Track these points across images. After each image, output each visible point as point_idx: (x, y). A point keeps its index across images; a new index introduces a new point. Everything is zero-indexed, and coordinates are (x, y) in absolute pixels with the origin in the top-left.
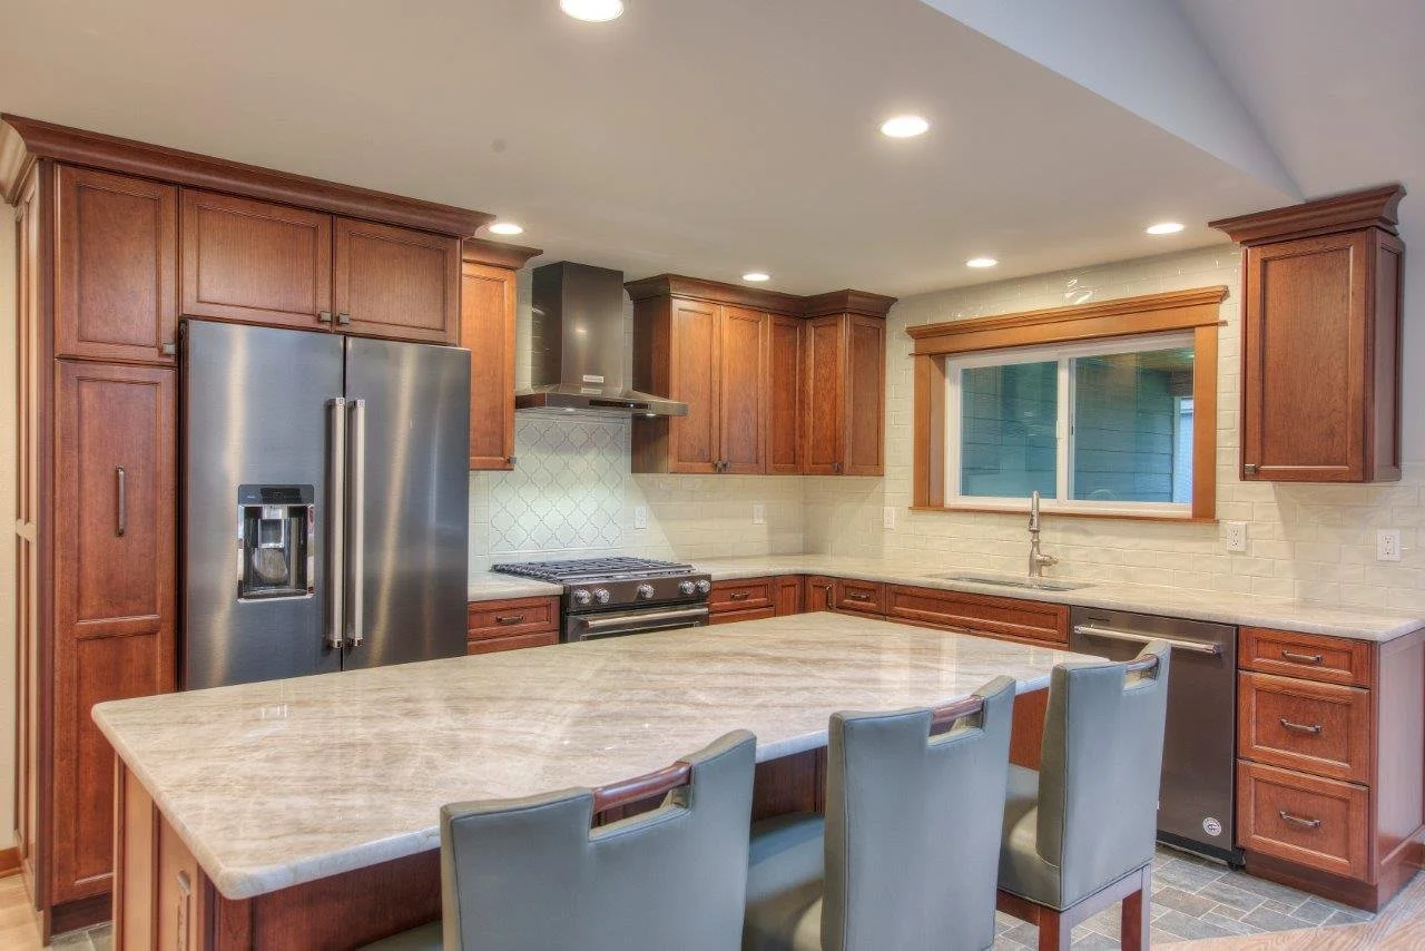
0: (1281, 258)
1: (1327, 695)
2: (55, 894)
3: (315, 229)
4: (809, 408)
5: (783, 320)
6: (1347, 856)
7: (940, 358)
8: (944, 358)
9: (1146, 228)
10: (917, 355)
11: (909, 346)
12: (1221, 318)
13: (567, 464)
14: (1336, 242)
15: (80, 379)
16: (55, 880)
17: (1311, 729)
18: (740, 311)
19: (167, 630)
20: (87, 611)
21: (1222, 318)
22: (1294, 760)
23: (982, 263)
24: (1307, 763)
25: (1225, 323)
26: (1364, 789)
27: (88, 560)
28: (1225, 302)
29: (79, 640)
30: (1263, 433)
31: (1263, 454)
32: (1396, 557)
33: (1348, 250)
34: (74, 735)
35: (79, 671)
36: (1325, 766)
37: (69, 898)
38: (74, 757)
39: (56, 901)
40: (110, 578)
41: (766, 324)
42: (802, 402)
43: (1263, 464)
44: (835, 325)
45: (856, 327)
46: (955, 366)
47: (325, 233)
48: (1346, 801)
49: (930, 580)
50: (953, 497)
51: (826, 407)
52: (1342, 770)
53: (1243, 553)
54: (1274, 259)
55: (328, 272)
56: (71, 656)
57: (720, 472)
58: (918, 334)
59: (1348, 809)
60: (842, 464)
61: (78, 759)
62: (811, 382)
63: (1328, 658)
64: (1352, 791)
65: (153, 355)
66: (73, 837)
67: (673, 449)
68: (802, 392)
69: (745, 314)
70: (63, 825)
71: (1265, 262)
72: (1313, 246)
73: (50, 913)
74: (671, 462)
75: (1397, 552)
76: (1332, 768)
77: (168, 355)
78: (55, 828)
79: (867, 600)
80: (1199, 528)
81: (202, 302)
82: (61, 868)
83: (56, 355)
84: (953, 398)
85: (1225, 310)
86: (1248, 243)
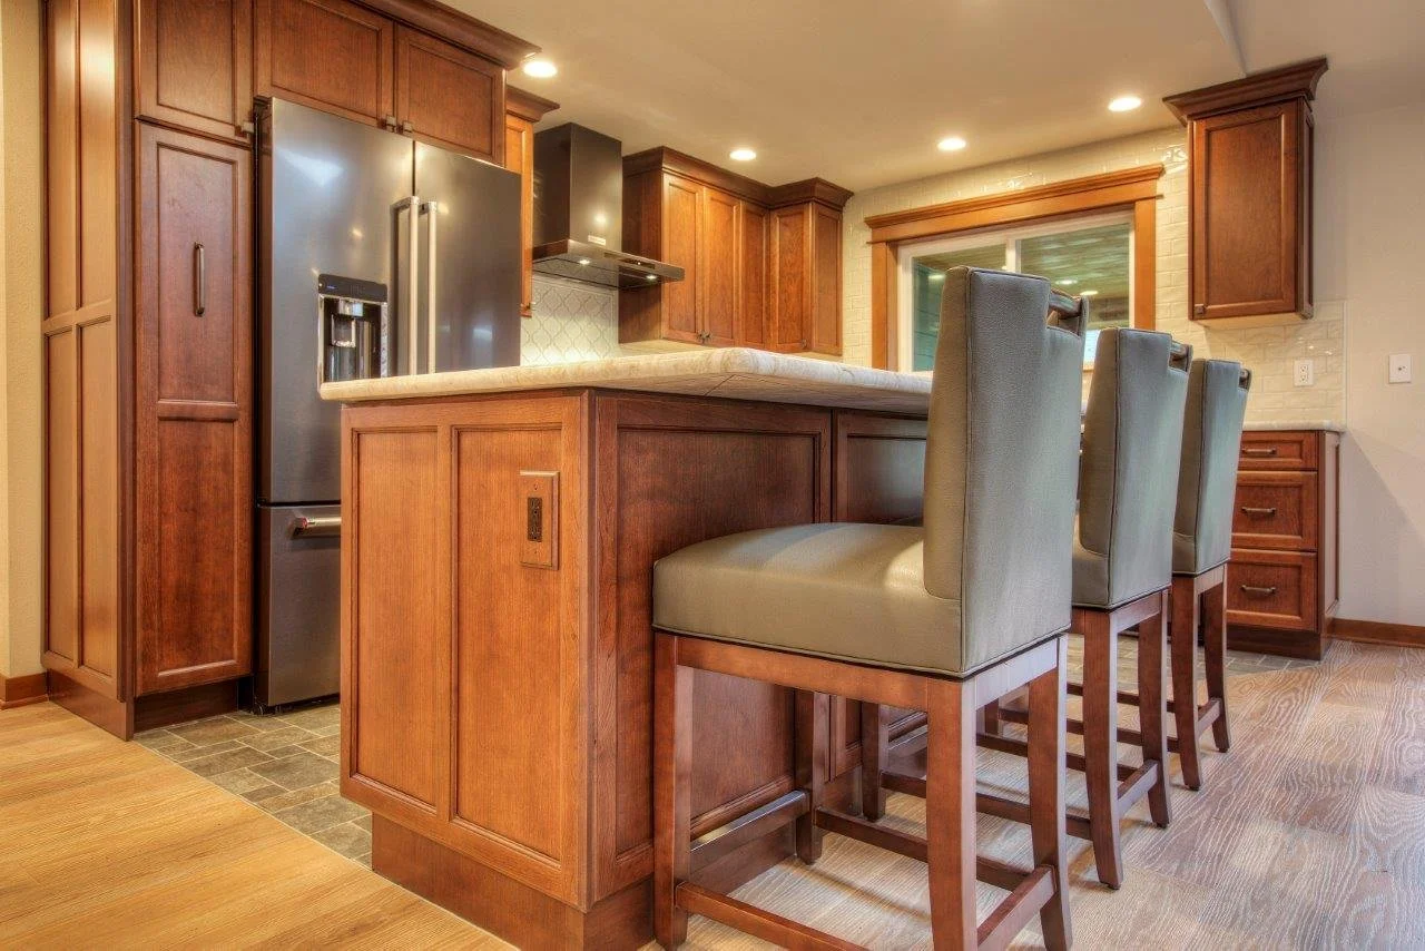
0: (1223, 128)
1: (1281, 480)
2: (139, 683)
3: (378, 33)
4: (775, 292)
5: (753, 208)
6: (1300, 614)
7: (894, 244)
8: (897, 246)
9: (1107, 104)
10: (874, 243)
11: (867, 235)
12: (1159, 192)
13: (563, 328)
14: (1269, 113)
15: (160, 145)
16: (139, 670)
17: (1269, 510)
18: (719, 194)
19: (244, 419)
20: (167, 390)
22: (1254, 539)
23: (952, 145)
24: (1264, 540)
25: (1161, 196)
26: (1313, 554)
27: (167, 338)
28: (1161, 178)
29: (162, 419)
30: (1208, 278)
31: (1208, 295)
32: (1310, 382)
33: (1279, 117)
34: (156, 517)
35: (161, 453)
36: (1279, 541)
37: (152, 689)
38: (157, 543)
39: (139, 692)
40: (189, 358)
41: (739, 208)
42: (768, 286)
43: (1208, 304)
44: (802, 213)
45: (820, 216)
46: (909, 253)
47: (387, 38)
48: (1299, 567)
51: (793, 289)
52: (1295, 541)
54: (1216, 129)
55: (391, 77)
56: (153, 435)
57: (703, 344)
58: (876, 223)
59: (1300, 573)
60: (810, 341)
61: (160, 544)
62: (777, 269)
63: (1281, 449)
64: (1303, 557)
65: (228, 132)
66: (156, 625)
67: (665, 316)
68: (768, 276)
69: (723, 198)
70: (147, 612)
71: (1209, 133)
72: (1251, 116)
73: (132, 707)
74: (664, 329)
75: (1311, 376)
76: (1285, 541)
77: (243, 134)
78: (138, 614)
81: (275, 86)
82: (144, 656)
83: (137, 115)
84: (905, 282)
85: (1161, 185)
86: (1195, 117)
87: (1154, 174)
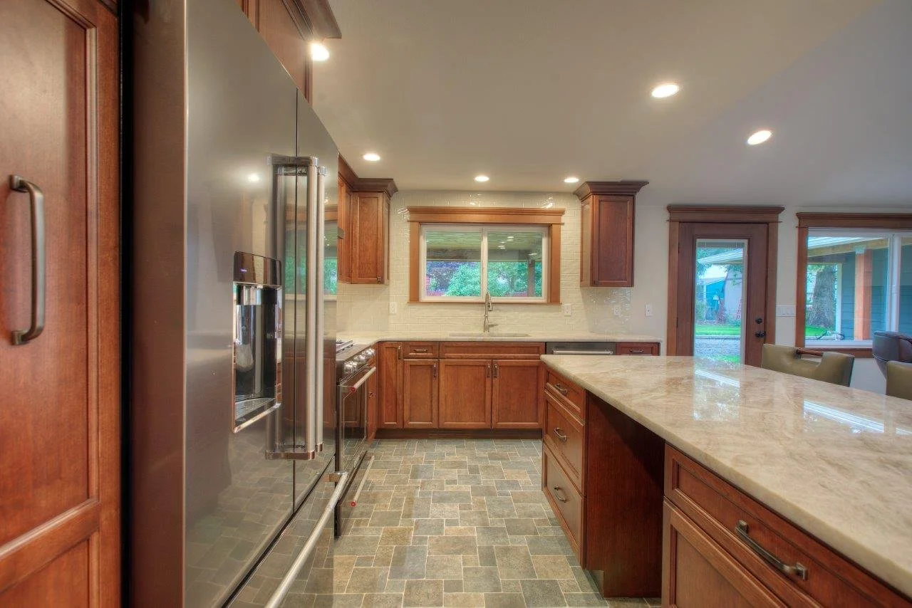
4: (356, 244)
8: (421, 225)
9: (564, 179)
10: (412, 222)
11: (407, 217)
14: (623, 198)
21: (562, 222)
25: (563, 224)
30: (599, 268)
31: (599, 276)
32: (619, 314)
33: (627, 202)
43: (599, 280)
44: (376, 198)
49: (455, 338)
50: (424, 297)
51: (369, 244)
53: (570, 316)
58: (413, 211)
60: (383, 278)
62: (358, 229)
63: (645, 351)
71: (600, 202)
72: (616, 198)
75: (619, 312)
79: (426, 352)
80: (553, 307)
85: (564, 219)
86: (594, 193)
87: (561, 213)
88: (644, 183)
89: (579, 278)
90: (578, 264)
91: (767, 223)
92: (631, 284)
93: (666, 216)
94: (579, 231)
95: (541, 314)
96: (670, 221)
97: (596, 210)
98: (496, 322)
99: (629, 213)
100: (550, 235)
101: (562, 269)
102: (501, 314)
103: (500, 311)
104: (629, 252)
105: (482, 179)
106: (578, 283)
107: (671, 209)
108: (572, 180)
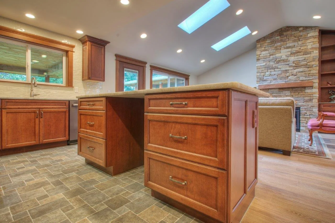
21: (74, 51)
25: (74, 52)
31: (91, 76)
33: (102, 48)
53: (78, 93)
54: (93, 45)
72: (98, 46)
80: (70, 88)
85: (74, 50)
86: (89, 41)
87: (73, 47)
88: (108, 42)
89: (81, 77)
90: (81, 70)
91: (143, 67)
92: (104, 81)
93: (115, 58)
94: (81, 57)
95: (62, 91)
96: (116, 60)
97: (90, 49)
98: (38, 94)
99: (103, 53)
100: (67, 56)
101: (74, 72)
102: (41, 90)
103: (40, 88)
104: (103, 68)
105: (30, 16)
106: (81, 79)
107: (116, 56)
108: (80, 32)
